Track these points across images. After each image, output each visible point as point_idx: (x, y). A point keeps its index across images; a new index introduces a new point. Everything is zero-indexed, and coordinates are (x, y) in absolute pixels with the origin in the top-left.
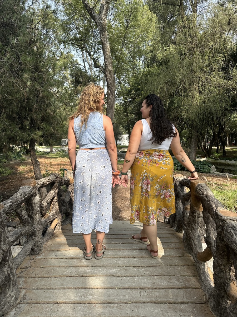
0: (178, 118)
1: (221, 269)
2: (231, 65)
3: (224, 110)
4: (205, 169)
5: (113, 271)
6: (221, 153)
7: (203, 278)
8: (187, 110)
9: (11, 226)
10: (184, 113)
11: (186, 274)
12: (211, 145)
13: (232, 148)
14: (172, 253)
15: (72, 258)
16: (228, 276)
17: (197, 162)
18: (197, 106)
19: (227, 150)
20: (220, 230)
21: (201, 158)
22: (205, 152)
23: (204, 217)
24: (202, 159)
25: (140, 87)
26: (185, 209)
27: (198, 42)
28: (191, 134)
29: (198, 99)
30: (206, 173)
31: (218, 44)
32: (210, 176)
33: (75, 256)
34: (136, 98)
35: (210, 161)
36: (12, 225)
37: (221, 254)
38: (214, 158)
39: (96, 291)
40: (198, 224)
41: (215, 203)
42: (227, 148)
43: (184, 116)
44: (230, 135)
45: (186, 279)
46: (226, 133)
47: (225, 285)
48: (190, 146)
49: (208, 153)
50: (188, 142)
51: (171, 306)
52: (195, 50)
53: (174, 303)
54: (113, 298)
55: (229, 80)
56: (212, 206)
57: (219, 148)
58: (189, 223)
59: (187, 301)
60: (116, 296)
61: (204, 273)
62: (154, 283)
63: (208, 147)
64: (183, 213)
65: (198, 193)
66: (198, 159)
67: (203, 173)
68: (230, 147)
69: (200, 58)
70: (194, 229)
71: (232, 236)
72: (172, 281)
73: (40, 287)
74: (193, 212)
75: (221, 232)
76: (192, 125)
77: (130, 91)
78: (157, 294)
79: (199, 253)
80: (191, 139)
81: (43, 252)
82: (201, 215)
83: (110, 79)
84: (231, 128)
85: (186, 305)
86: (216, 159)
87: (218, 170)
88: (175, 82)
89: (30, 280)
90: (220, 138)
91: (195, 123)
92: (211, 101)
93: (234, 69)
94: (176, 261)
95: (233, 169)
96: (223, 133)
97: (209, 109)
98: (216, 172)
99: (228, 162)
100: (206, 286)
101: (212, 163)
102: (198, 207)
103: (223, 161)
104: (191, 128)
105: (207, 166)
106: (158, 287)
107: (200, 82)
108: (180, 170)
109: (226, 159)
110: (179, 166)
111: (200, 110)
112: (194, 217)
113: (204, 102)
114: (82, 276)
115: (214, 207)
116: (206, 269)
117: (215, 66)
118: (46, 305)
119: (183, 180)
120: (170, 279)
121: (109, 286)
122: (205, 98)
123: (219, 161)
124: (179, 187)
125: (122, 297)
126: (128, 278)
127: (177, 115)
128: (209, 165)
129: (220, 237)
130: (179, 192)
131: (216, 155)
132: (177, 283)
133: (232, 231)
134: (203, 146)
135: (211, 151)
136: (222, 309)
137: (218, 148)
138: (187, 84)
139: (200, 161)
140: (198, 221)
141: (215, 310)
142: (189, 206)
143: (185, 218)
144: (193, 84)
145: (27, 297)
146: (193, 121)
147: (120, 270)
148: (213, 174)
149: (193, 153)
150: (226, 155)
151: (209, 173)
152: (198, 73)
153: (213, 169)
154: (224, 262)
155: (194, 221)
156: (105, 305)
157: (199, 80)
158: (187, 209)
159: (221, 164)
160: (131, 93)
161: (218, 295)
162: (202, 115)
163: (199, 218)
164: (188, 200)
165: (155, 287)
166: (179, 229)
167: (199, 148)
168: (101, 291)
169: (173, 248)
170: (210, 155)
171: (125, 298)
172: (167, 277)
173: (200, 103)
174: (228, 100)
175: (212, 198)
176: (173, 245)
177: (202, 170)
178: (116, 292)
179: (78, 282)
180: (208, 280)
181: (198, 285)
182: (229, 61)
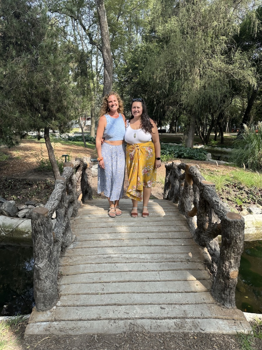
0: (178, 103)
1: (201, 216)
2: (234, 47)
3: (224, 97)
4: (200, 157)
5: (132, 224)
6: (219, 140)
7: (191, 226)
8: (187, 95)
9: (30, 204)
10: (183, 98)
11: (180, 225)
12: (210, 131)
13: (231, 135)
14: (171, 214)
15: (102, 218)
16: (205, 219)
17: (194, 149)
18: (197, 91)
19: (225, 136)
20: (201, 192)
21: (198, 145)
22: (203, 139)
23: (193, 189)
24: (199, 147)
25: (137, 65)
26: (181, 185)
27: (201, 19)
28: (190, 120)
29: (198, 83)
30: (201, 160)
31: (222, 24)
32: (204, 163)
33: (103, 217)
34: (133, 78)
35: (207, 148)
36: (32, 203)
37: (201, 207)
38: (210, 146)
39: (122, 234)
40: (189, 194)
41: (200, 178)
42: (225, 135)
43: (183, 101)
44: (230, 121)
45: (180, 228)
46: (226, 118)
47: (203, 224)
48: (188, 133)
49: (206, 140)
50: (186, 129)
51: (170, 240)
52: (198, 28)
53: (172, 239)
54: (134, 237)
55: (231, 64)
56: (198, 180)
57: (218, 134)
58: (183, 194)
59: (180, 237)
60: (136, 236)
61: (192, 223)
62: (159, 230)
63: (206, 134)
64: (179, 188)
65: (190, 172)
66: (195, 147)
67: (198, 160)
68: (229, 134)
69: (203, 39)
70: (186, 197)
71: (207, 194)
72: (171, 228)
73: (85, 233)
74: (186, 186)
75: (202, 193)
76: (191, 111)
77: (127, 70)
78: (161, 234)
79: (189, 212)
80: (189, 126)
81: (79, 215)
82: (192, 187)
83: (107, 59)
84: (232, 114)
85: (180, 240)
86: (213, 147)
87: (214, 157)
88: (175, 63)
89: (76, 230)
90: (219, 124)
91: (194, 110)
92: (211, 86)
93: (236, 53)
94: (174, 218)
95: (228, 156)
96: (223, 118)
97: (208, 95)
98: (211, 160)
99: (225, 149)
100: (192, 230)
101: (208, 151)
102: (190, 182)
103: (220, 149)
104: (190, 114)
105: (203, 154)
106: (162, 231)
107: (201, 66)
108: (177, 157)
109: (222, 147)
110: (176, 154)
111: (199, 96)
112: (187, 189)
113: (204, 87)
114: (112, 227)
115: (200, 180)
116: (193, 221)
117: (218, 48)
118: (93, 241)
119: (180, 165)
120: (170, 227)
121: (130, 231)
122: (206, 83)
123: (216, 148)
124: (177, 170)
125: (140, 236)
126: (143, 227)
127: (177, 100)
128: (205, 152)
129: (201, 197)
130: (177, 174)
131: (213, 142)
132: (174, 229)
133: (208, 191)
134: (200, 133)
135: (209, 138)
136: (201, 239)
137: (216, 135)
138: (188, 67)
139: (197, 149)
140: (189, 192)
141: (197, 241)
142: (183, 184)
143: (181, 191)
144: (194, 67)
145: (78, 238)
146: (192, 106)
147: (136, 223)
148: (208, 161)
149: (190, 140)
150: (223, 142)
151: (205, 160)
152: (199, 56)
153: (209, 156)
154: (203, 211)
155: (187, 192)
156: (130, 240)
157: (201, 63)
158: (182, 185)
159: (217, 152)
160: (128, 72)
161: (199, 231)
162: (201, 101)
163: (190, 190)
164: (183, 179)
165: (160, 231)
166: (176, 201)
167: (197, 135)
168: (126, 234)
169: (171, 212)
170: (208, 142)
171: (142, 237)
172: (168, 226)
173: (200, 88)
174: (228, 86)
175: (199, 175)
176: (172, 210)
177: (198, 157)
178: (136, 234)
179: (110, 230)
180: (194, 227)
181: (188, 230)
182: (232, 43)
